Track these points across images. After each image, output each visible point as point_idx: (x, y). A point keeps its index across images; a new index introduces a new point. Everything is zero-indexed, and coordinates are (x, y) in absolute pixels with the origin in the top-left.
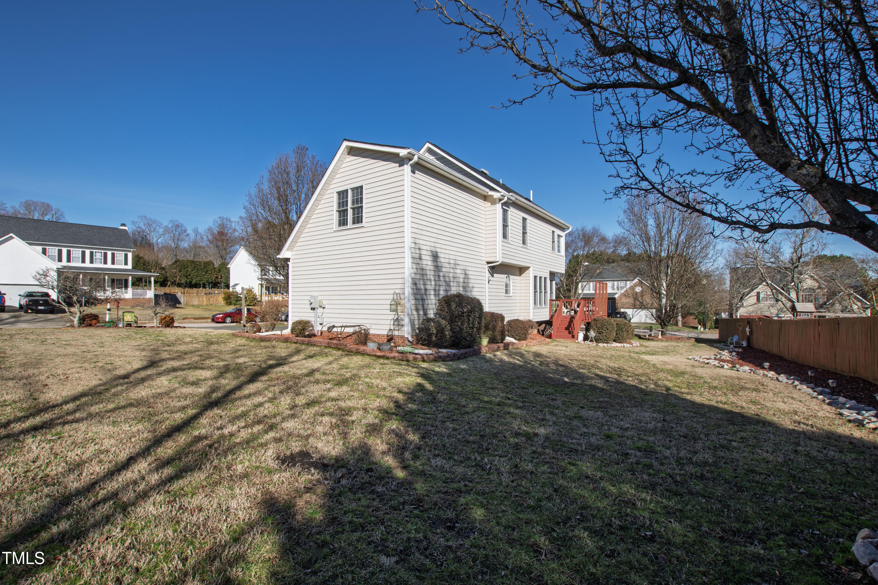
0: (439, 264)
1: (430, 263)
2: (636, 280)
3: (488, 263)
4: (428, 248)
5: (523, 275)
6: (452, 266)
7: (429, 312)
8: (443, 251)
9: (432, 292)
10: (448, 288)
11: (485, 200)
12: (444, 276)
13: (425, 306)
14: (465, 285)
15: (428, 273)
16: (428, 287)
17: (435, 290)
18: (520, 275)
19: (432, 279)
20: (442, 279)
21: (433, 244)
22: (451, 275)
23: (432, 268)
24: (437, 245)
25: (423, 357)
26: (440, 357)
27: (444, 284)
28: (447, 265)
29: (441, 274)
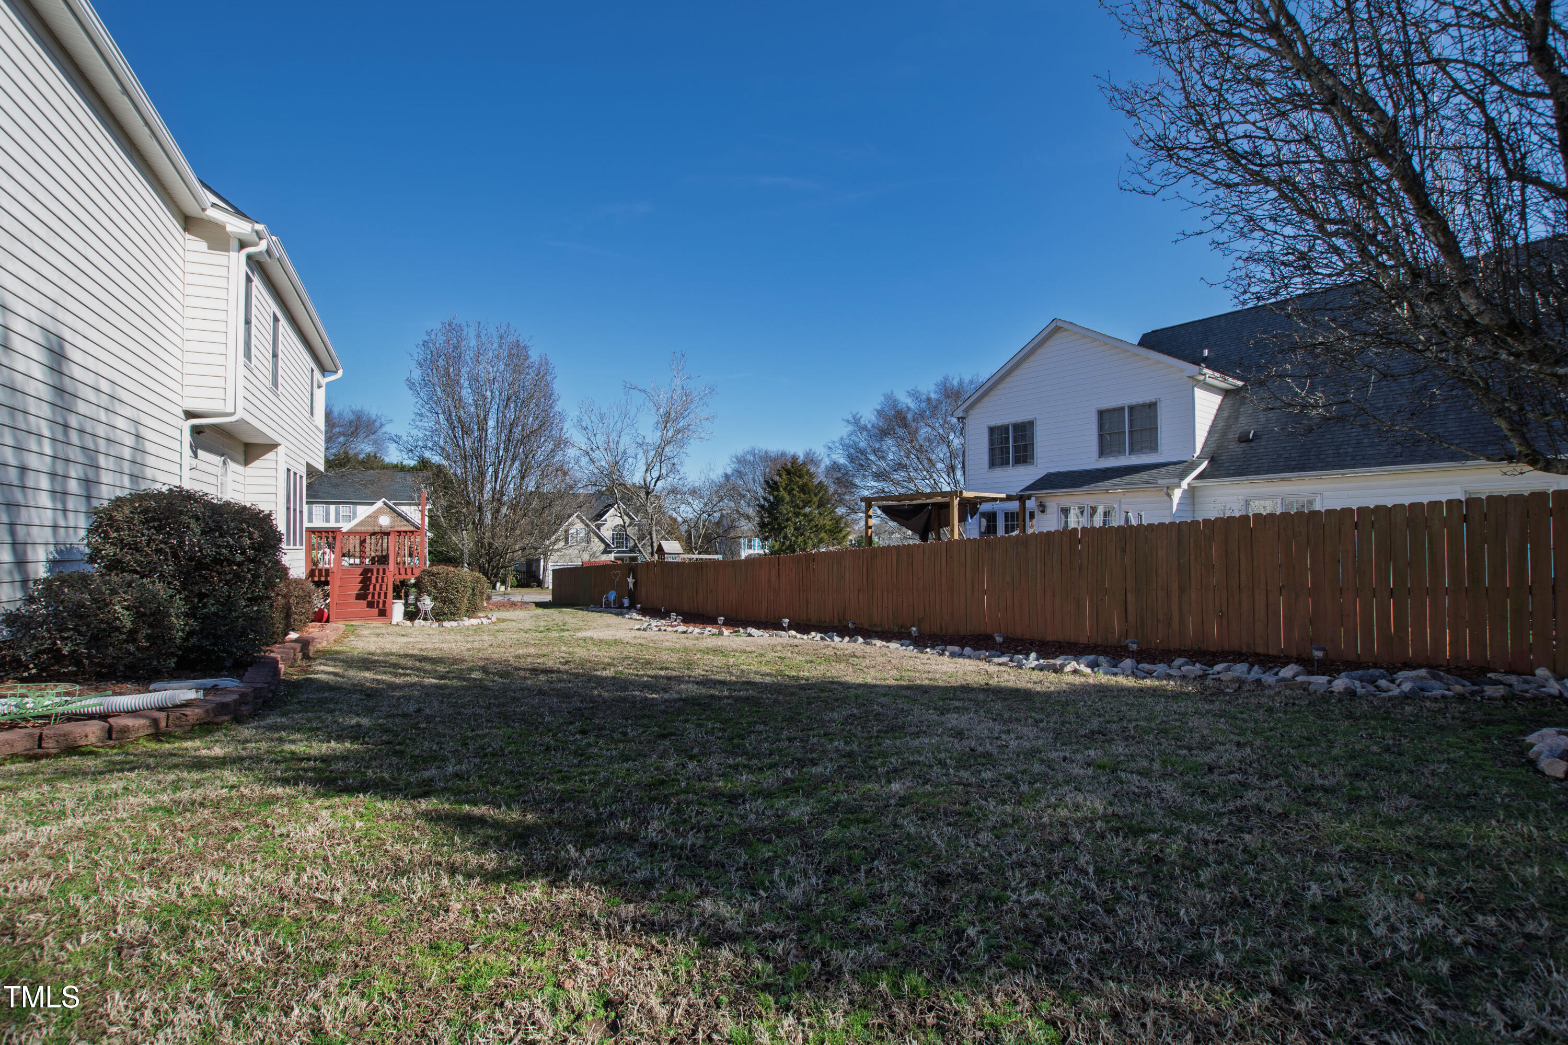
0: (68, 384)
1: (38, 372)
2: (379, 504)
3: (189, 415)
4: (34, 315)
5: (257, 463)
6: (104, 401)
7: (31, 556)
8: (80, 342)
9: (45, 482)
10: (91, 475)
11: (186, 229)
12: (81, 431)
13: (21, 531)
14: (136, 470)
15: (33, 406)
16: (33, 461)
17: (53, 475)
18: (246, 463)
19: (46, 432)
20: (74, 437)
21: (48, 306)
22: (101, 430)
23: (45, 392)
24: (61, 314)
25: (155, 722)
26: (222, 708)
27: (81, 459)
28: (91, 395)
29: (73, 421)
